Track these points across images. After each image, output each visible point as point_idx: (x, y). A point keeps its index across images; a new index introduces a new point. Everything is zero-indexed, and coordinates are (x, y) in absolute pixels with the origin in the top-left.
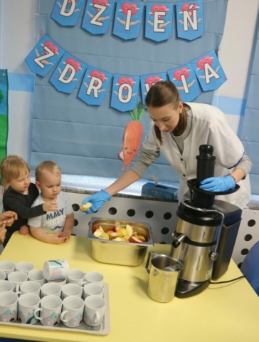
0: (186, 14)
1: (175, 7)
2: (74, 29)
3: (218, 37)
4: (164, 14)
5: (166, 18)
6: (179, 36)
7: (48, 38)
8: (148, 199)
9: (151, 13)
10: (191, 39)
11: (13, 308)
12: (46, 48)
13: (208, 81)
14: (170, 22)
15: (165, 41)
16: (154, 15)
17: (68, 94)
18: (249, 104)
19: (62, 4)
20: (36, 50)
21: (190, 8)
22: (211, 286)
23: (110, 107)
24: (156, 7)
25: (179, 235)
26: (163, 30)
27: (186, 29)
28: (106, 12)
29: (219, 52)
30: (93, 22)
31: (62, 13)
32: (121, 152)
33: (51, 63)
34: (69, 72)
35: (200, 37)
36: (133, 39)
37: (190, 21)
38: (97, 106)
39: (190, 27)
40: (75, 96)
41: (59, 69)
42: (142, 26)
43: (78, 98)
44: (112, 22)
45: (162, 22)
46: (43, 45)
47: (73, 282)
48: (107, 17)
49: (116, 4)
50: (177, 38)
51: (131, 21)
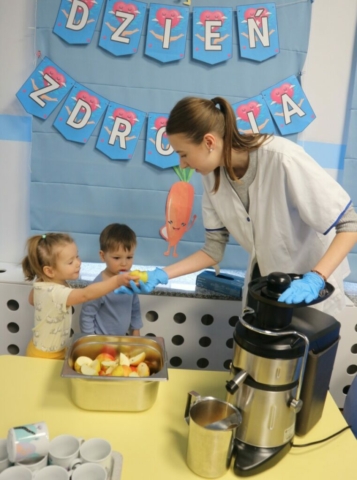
0: (252, 24)
1: (235, 13)
2: (88, 47)
3: (301, 56)
4: (219, 23)
5: (223, 29)
6: (243, 55)
7: (49, 63)
9: (200, 23)
10: (260, 60)
12: (47, 77)
13: (288, 120)
14: (229, 36)
15: (223, 63)
16: (204, 25)
17: (82, 144)
18: (349, 152)
19: (69, 13)
20: (33, 81)
21: (258, 14)
22: (293, 450)
23: (145, 162)
24: (208, 14)
25: (238, 371)
26: (219, 48)
27: (253, 45)
28: (134, 23)
29: (303, 78)
30: (115, 37)
31: (70, 25)
32: (163, 227)
33: (55, 100)
34: (82, 112)
35: (274, 56)
36: (176, 62)
37: (259, 34)
38: (126, 161)
39: (258, 42)
40: (92, 146)
41: (67, 108)
42: (188, 42)
43: (96, 149)
44: (143, 38)
45: (217, 35)
46: (42, 73)
48: (136, 30)
49: (148, 11)
50: (241, 58)
51: (171, 35)
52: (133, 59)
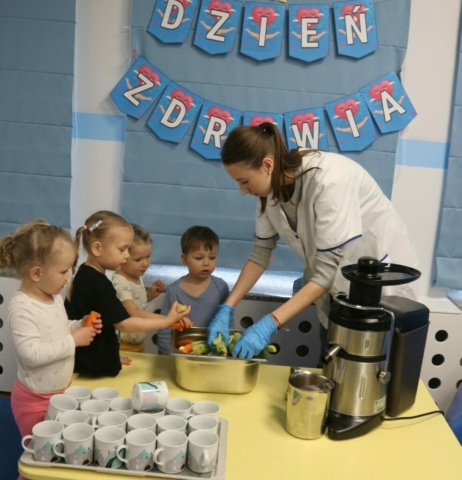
0: (350, 21)
1: (332, 10)
2: (182, 47)
3: (400, 52)
4: (315, 21)
5: (320, 26)
6: (340, 52)
7: (144, 62)
9: (296, 20)
10: (358, 56)
11: (87, 445)
12: (141, 76)
13: (388, 118)
14: (326, 33)
15: (319, 61)
16: (301, 23)
17: (175, 144)
18: (454, 150)
19: (164, 12)
20: (127, 80)
21: (356, 9)
24: (304, 11)
25: (331, 346)
26: (316, 45)
27: (350, 41)
28: (230, 22)
30: (210, 36)
31: (165, 24)
33: (150, 99)
34: (177, 111)
35: (372, 53)
36: (271, 60)
37: (355, 30)
39: (356, 39)
40: (186, 146)
41: (162, 107)
42: (284, 40)
43: (191, 149)
44: (238, 35)
45: (314, 32)
46: (136, 72)
47: (174, 413)
48: (232, 29)
49: (243, 9)
50: (338, 55)
51: (267, 33)
52: (228, 58)
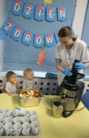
0: (61, 11)
1: (57, 8)
2: (19, 16)
3: (72, 20)
4: (53, 11)
5: (54, 12)
7: (10, 20)
8: (48, 79)
9: (48, 11)
10: (62, 21)
12: (9, 23)
14: (55, 14)
15: (53, 21)
16: (49, 11)
17: (18, 41)
19: (15, 6)
20: (5, 24)
21: (63, 9)
23: (34, 46)
24: (50, 8)
26: (53, 17)
27: (61, 17)
28: (32, 10)
29: (72, 25)
30: (27, 13)
31: (15, 10)
32: (37, 62)
33: (11, 29)
34: (18, 33)
35: (66, 20)
36: (42, 20)
37: (62, 14)
38: (29, 45)
39: (62, 16)
40: (20, 42)
41: (14, 32)
42: (45, 15)
43: (21, 42)
45: (52, 14)
46: (8, 22)
47: (25, 116)
48: (32, 12)
49: (35, 7)
50: (58, 20)
51: (41, 13)
52: (31, 20)
